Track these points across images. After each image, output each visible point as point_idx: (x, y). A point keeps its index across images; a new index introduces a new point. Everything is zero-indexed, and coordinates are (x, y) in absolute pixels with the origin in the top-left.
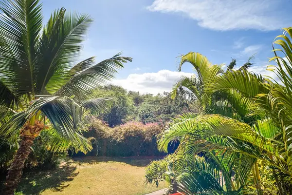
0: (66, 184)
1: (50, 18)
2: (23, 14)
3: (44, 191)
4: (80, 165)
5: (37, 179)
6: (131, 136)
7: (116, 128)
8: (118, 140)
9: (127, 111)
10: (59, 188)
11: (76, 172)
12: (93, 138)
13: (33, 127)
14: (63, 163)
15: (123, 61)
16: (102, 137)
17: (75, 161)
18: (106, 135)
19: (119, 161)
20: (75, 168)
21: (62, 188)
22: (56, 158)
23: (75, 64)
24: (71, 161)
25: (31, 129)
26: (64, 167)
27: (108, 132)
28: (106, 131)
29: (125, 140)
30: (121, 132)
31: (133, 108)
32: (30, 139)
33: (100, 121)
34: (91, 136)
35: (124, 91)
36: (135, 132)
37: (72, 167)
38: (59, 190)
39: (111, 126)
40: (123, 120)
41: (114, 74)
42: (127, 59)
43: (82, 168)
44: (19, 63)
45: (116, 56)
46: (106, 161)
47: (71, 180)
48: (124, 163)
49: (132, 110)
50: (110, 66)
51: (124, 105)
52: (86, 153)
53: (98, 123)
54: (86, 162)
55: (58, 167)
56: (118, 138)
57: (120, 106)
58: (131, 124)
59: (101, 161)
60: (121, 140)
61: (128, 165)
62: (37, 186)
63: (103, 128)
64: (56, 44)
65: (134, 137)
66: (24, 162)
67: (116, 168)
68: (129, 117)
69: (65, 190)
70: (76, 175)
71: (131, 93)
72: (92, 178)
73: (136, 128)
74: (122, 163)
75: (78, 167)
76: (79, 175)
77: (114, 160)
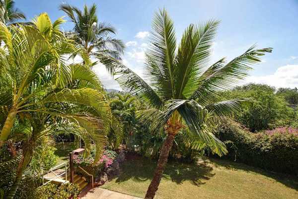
0: (203, 181)
1: (182, 37)
2: (164, 41)
3: (185, 180)
4: (217, 167)
5: (180, 169)
6: (283, 146)
7: (261, 134)
8: (263, 148)
9: (276, 114)
10: (196, 182)
11: (213, 172)
12: (230, 141)
13: (174, 125)
14: (200, 161)
15: (260, 55)
16: (242, 142)
17: (212, 161)
18: (246, 141)
19: (265, 175)
20: (211, 169)
21: (199, 184)
22: (195, 155)
23: (206, 69)
24: (208, 161)
25: (173, 127)
26: (201, 165)
27: (249, 138)
28: (246, 136)
29: (273, 150)
30: (267, 140)
31: (286, 110)
32: (172, 134)
33: (239, 125)
34: (228, 140)
35: (270, 90)
36: (290, 141)
37: (209, 167)
38: (196, 185)
39: (253, 131)
40: (270, 124)
41: (249, 72)
42: (265, 50)
43: (218, 170)
44: (164, 77)
45: (248, 51)
46: (247, 170)
47: (207, 179)
48: (273, 180)
49: (285, 112)
50: (241, 63)
51: (270, 106)
52: (221, 156)
53: (236, 126)
54: (222, 166)
55: (196, 163)
56: (262, 146)
57: (264, 108)
58: (284, 130)
59: (240, 169)
60: (268, 149)
61: (278, 183)
62: (180, 175)
63: (242, 132)
64: (188, 57)
65: (289, 149)
66: (168, 152)
67: (261, 182)
68: (280, 122)
69: (202, 186)
70: (212, 175)
71: (282, 91)
72: (229, 184)
73: (292, 136)
74: (270, 179)
75: (214, 168)
76: (215, 177)
77: (257, 172)
